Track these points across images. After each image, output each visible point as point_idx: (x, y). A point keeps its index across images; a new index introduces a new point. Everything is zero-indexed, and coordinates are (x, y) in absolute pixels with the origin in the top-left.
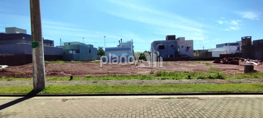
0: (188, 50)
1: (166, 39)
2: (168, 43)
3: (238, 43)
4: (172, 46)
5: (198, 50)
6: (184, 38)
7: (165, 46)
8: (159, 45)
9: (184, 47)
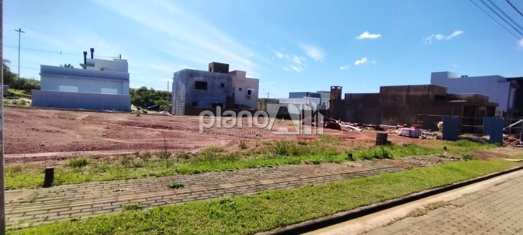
0: (249, 97)
1: (210, 70)
2: (214, 77)
3: (319, 94)
4: (222, 85)
5: (265, 99)
6: (244, 73)
7: (208, 84)
8: (197, 79)
9: (243, 90)
